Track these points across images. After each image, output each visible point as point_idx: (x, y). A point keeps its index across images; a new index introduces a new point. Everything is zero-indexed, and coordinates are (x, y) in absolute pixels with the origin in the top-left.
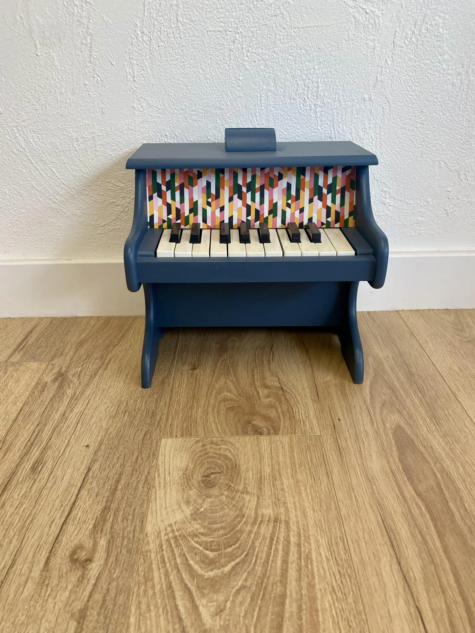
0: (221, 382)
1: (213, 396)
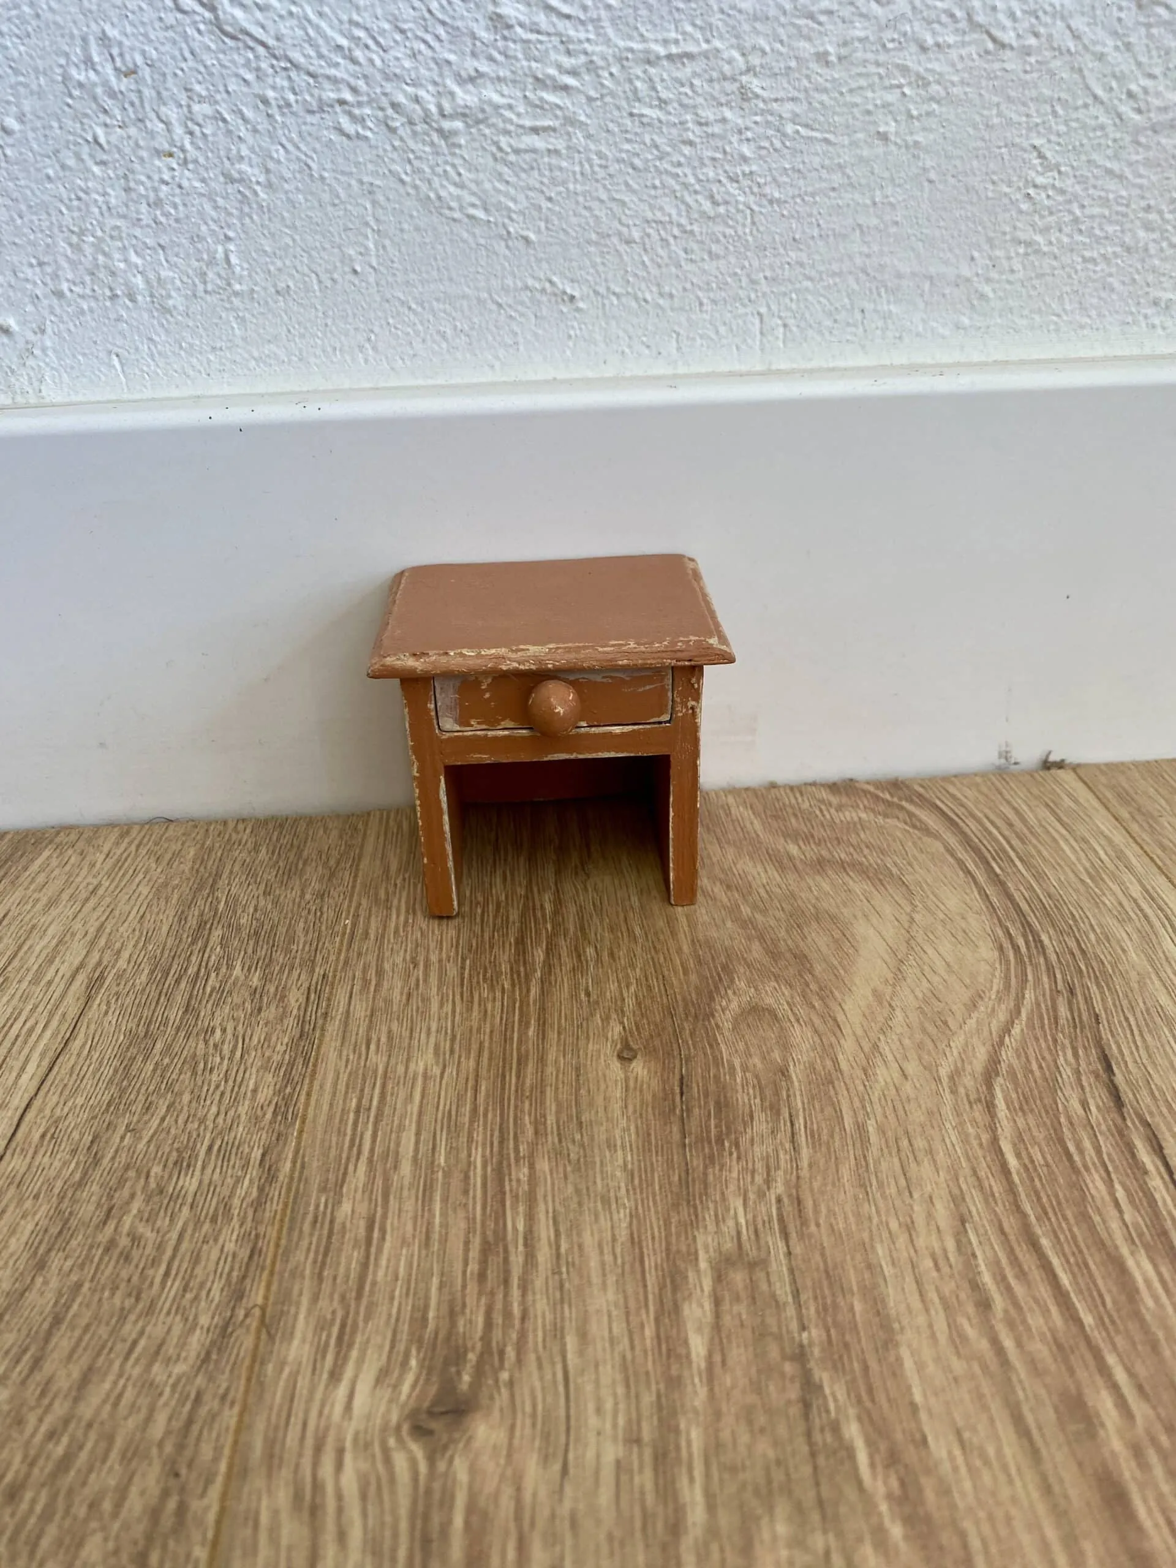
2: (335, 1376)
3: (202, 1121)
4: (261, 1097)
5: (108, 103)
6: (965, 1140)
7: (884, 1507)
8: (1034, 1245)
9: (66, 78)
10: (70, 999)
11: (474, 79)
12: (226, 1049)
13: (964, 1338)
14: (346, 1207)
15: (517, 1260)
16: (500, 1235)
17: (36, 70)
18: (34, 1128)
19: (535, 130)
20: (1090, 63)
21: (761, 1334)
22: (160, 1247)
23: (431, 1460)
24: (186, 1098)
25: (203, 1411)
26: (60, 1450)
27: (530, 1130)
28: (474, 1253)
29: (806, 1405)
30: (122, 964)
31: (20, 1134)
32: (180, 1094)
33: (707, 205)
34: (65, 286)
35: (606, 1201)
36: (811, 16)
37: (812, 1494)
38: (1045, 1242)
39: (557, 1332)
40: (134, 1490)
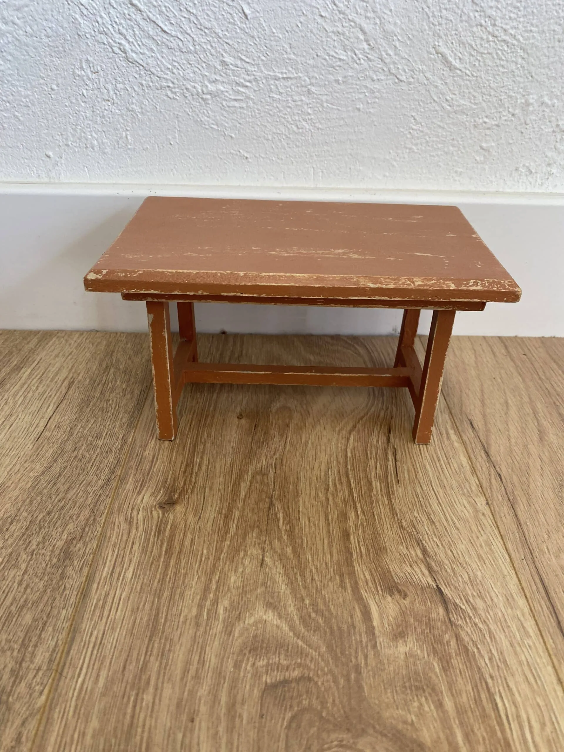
0: (247, 562)
1: (220, 627)
2: (139, 493)
3: (105, 426)
4: (123, 421)
5: (88, 82)
6: (337, 447)
7: (283, 533)
8: (347, 476)
9: (74, 73)
10: (63, 387)
11: (215, 81)
12: (113, 406)
13: (318, 497)
14: (147, 452)
15: (196, 469)
16: (192, 462)
17: (64, 69)
18: (52, 424)
19: (235, 100)
20: (432, 89)
21: (261, 491)
22: (90, 459)
23: (163, 514)
24: (100, 419)
25: (101, 498)
26: (62, 504)
27: (206, 435)
28: (183, 466)
29: (269, 509)
30: (80, 378)
31: (48, 426)
32: (97, 418)
33: (295, 129)
34: (70, 143)
35: (225, 456)
36: (334, 67)
37: (265, 528)
38: (351, 476)
39: (204, 488)
40: (82, 514)
